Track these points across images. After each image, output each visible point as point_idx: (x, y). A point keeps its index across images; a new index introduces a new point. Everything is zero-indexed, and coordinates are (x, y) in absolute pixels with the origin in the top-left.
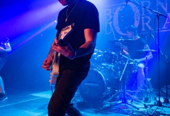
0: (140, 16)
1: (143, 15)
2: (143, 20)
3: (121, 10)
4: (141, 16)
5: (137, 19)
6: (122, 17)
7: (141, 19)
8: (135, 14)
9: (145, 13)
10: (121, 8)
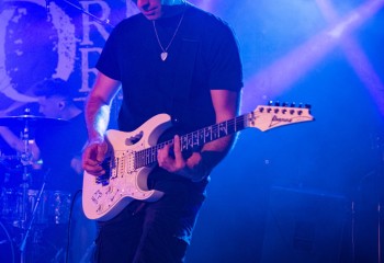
0: (77, 44)
1: (87, 41)
2: (85, 59)
3: (16, 20)
4: (78, 46)
5: (67, 55)
6: (19, 41)
7: (78, 54)
8: (61, 36)
9: (91, 39)
10: (16, 13)
